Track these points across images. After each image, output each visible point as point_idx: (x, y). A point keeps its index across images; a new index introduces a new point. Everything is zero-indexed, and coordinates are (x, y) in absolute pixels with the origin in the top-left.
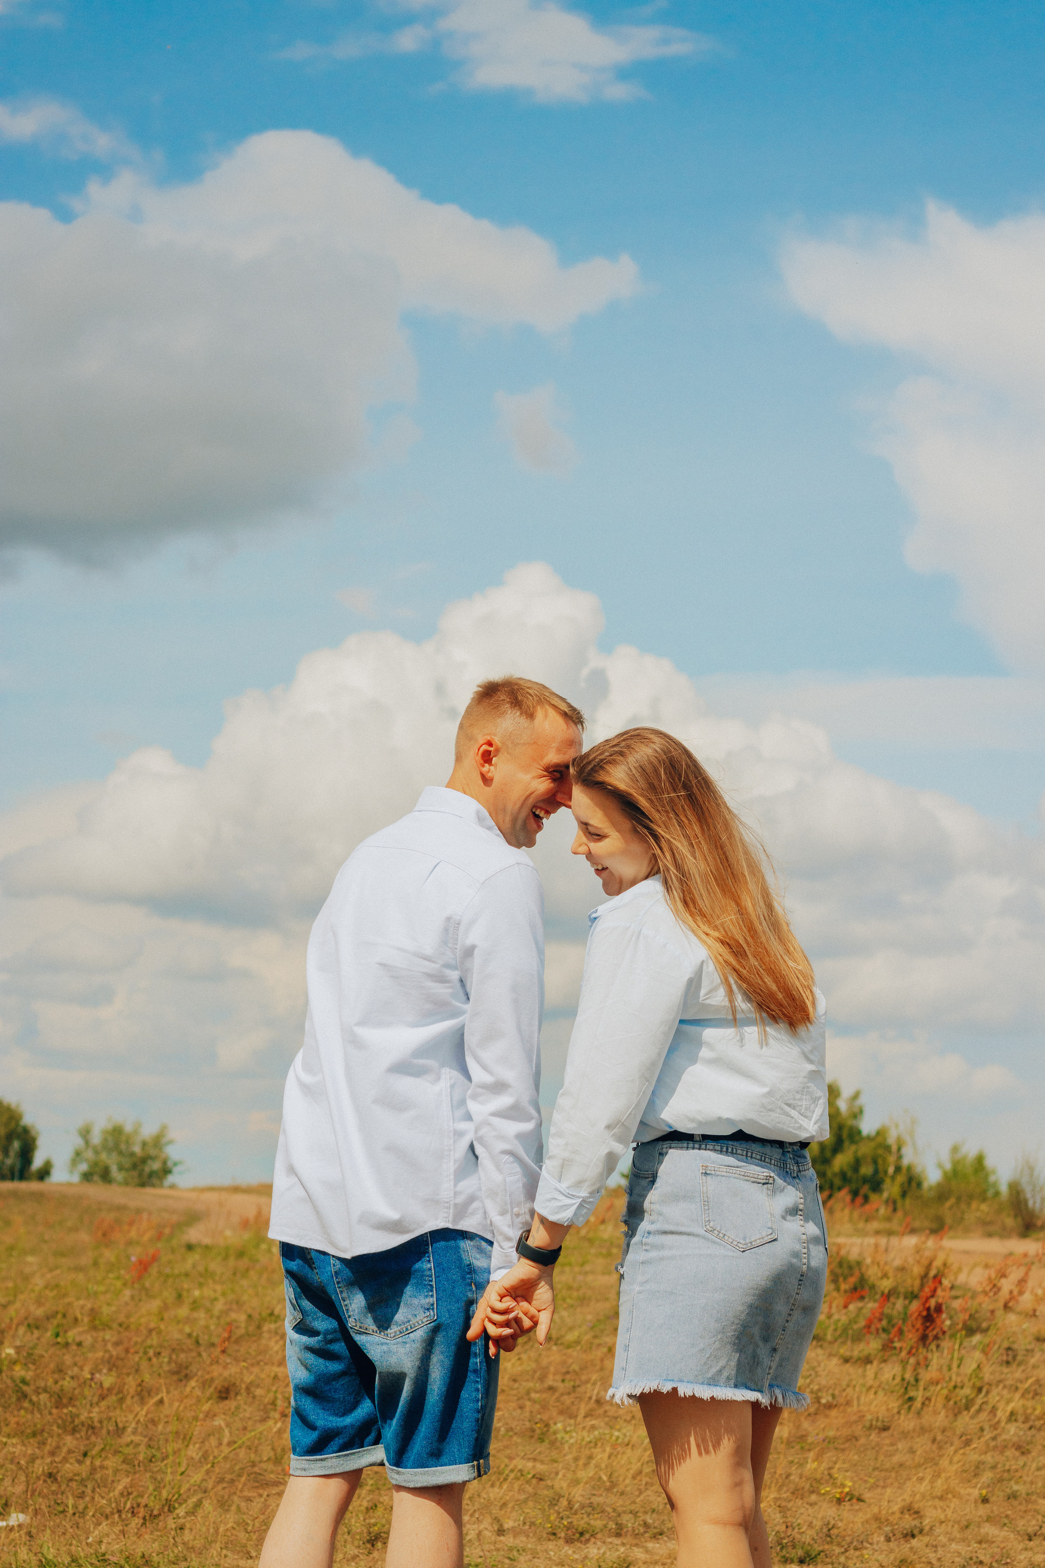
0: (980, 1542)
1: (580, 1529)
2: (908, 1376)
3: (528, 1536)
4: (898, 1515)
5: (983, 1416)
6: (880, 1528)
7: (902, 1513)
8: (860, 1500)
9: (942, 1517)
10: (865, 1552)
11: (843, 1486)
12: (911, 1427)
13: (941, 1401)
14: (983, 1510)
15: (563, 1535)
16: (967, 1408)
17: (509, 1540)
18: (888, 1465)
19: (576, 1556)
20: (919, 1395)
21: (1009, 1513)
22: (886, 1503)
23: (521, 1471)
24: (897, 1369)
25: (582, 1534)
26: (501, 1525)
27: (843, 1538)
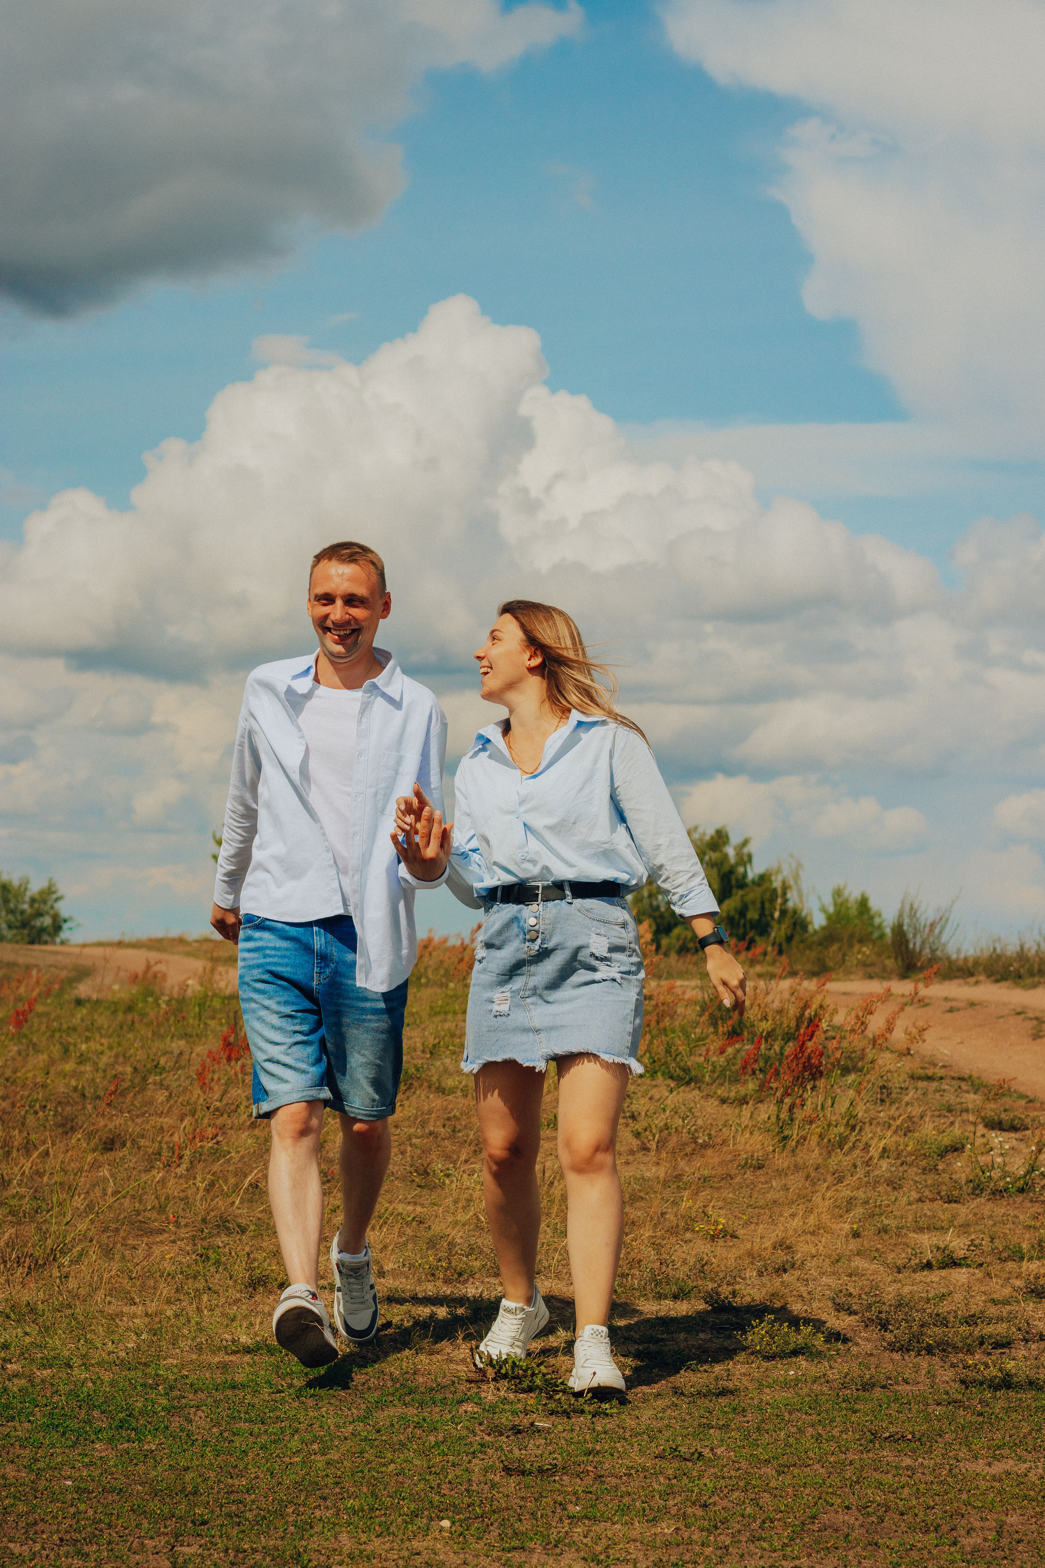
0: (850, 1276)
1: (458, 1270)
2: (784, 1115)
3: (407, 1278)
4: (770, 1250)
5: (857, 1152)
6: (752, 1263)
7: (774, 1248)
8: (734, 1236)
9: (814, 1251)
11: (717, 1223)
12: (785, 1165)
13: (815, 1139)
14: (853, 1244)
15: (441, 1276)
16: (841, 1147)
18: (762, 1202)
20: (794, 1133)
21: (879, 1246)
22: (759, 1240)
23: (400, 1214)
24: (773, 1109)
25: (460, 1274)
26: (382, 1267)
27: (717, 1273)
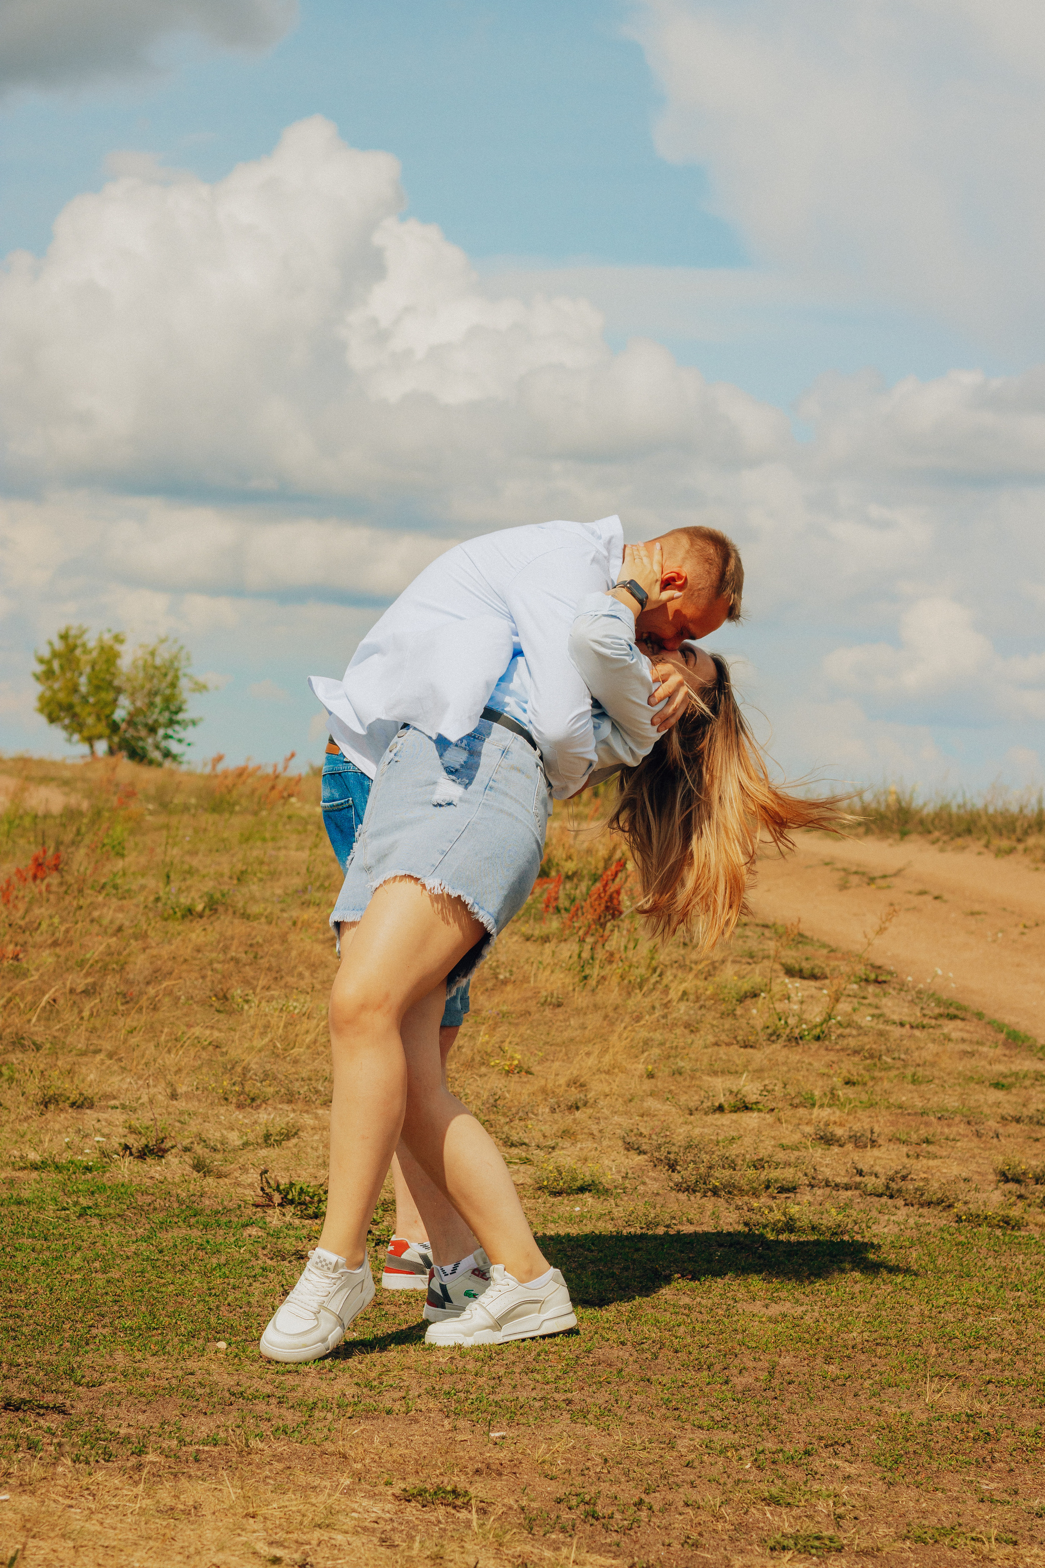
0: (642, 1116)
1: (252, 1095)
2: (586, 955)
3: (199, 1101)
4: (564, 1087)
5: (656, 994)
6: (546, 1100)
7: (568, 1085)
8: (528, 1072)
9: (607, 1090)
10: (529, 1122)
11: (512, 1058)
12: (584, 1005)
13: (615, 980)
14: (648, 1085)
15: (234, 1101)
16: (641, 988)
17: (181, 1104)
18: (559, 1040)
19: (246, 1121)
20: (595, 972)
21: (673, 1088)
22: (553, 1077)
23: (197, 1038)
24: (575, 947)
25: (253, 1100)
26: (175, 1090)
27: (510, 1109)
